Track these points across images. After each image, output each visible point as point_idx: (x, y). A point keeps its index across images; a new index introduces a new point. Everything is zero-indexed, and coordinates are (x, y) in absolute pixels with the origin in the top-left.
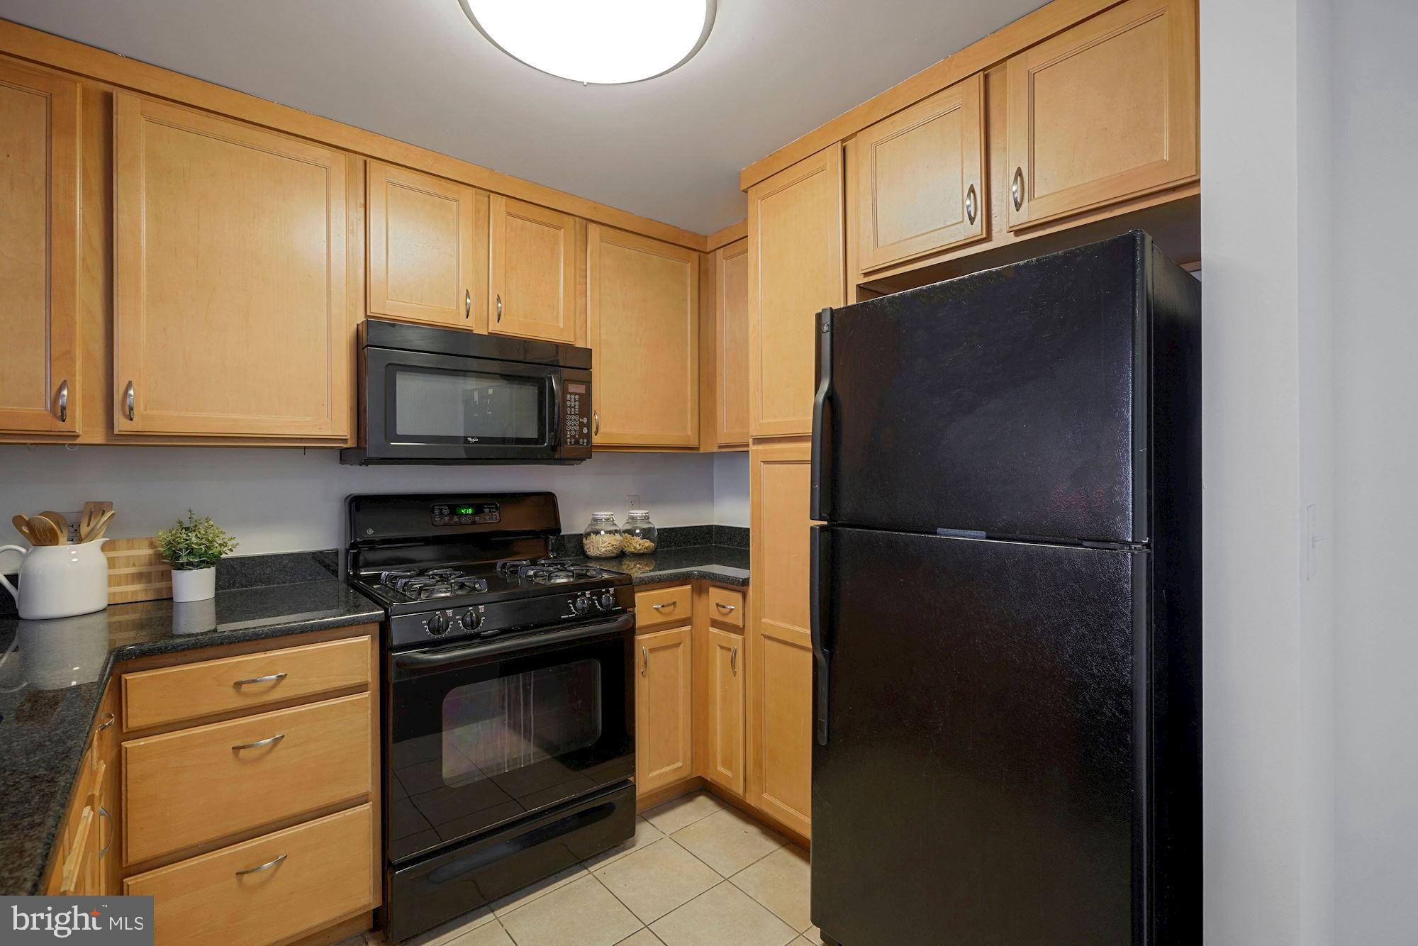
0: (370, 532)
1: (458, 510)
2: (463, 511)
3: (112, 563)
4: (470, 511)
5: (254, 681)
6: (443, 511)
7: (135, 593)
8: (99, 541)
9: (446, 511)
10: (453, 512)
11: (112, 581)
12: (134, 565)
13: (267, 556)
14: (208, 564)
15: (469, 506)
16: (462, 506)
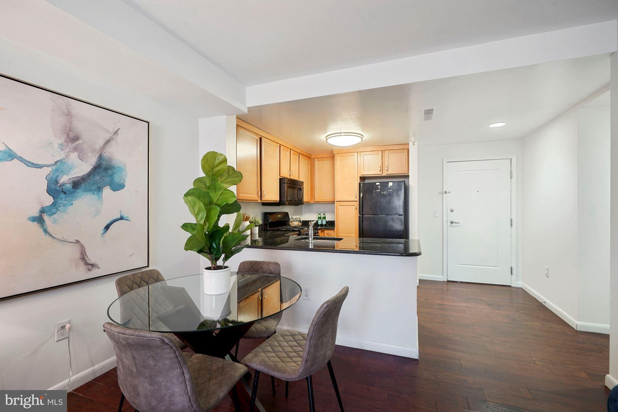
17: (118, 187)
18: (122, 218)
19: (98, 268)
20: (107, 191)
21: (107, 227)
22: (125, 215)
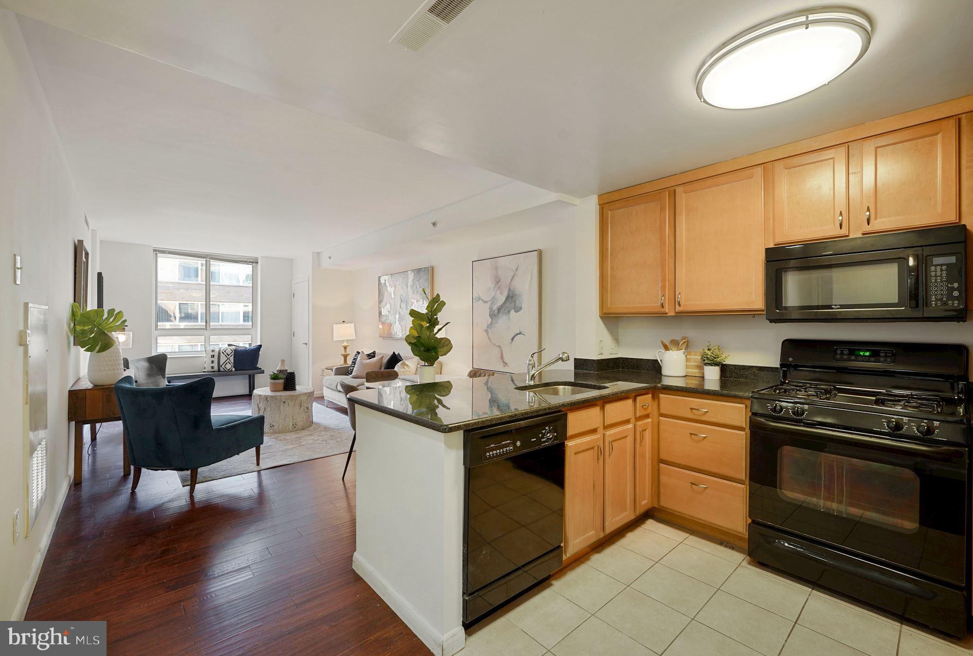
0: (791, 359)
1: (857, 353)
2: (862, 353)
3: (687, 360)
4: (867, 354)
5: (698, 410)
6: (844, 352)
7: (696, 372)
8: (683, 350)
9: (846, 352)
10: (852, 352)
11: (687, 367)
12: (696, 362)
13: (746, 366)
14: (716, 364)
15: (867, 350)
16: (860, 350)
17: (518, 309)
18: (520, 334)
19: (508, 366)
20: (513, 312)
21: (513, 339)
22: (523, 331)
